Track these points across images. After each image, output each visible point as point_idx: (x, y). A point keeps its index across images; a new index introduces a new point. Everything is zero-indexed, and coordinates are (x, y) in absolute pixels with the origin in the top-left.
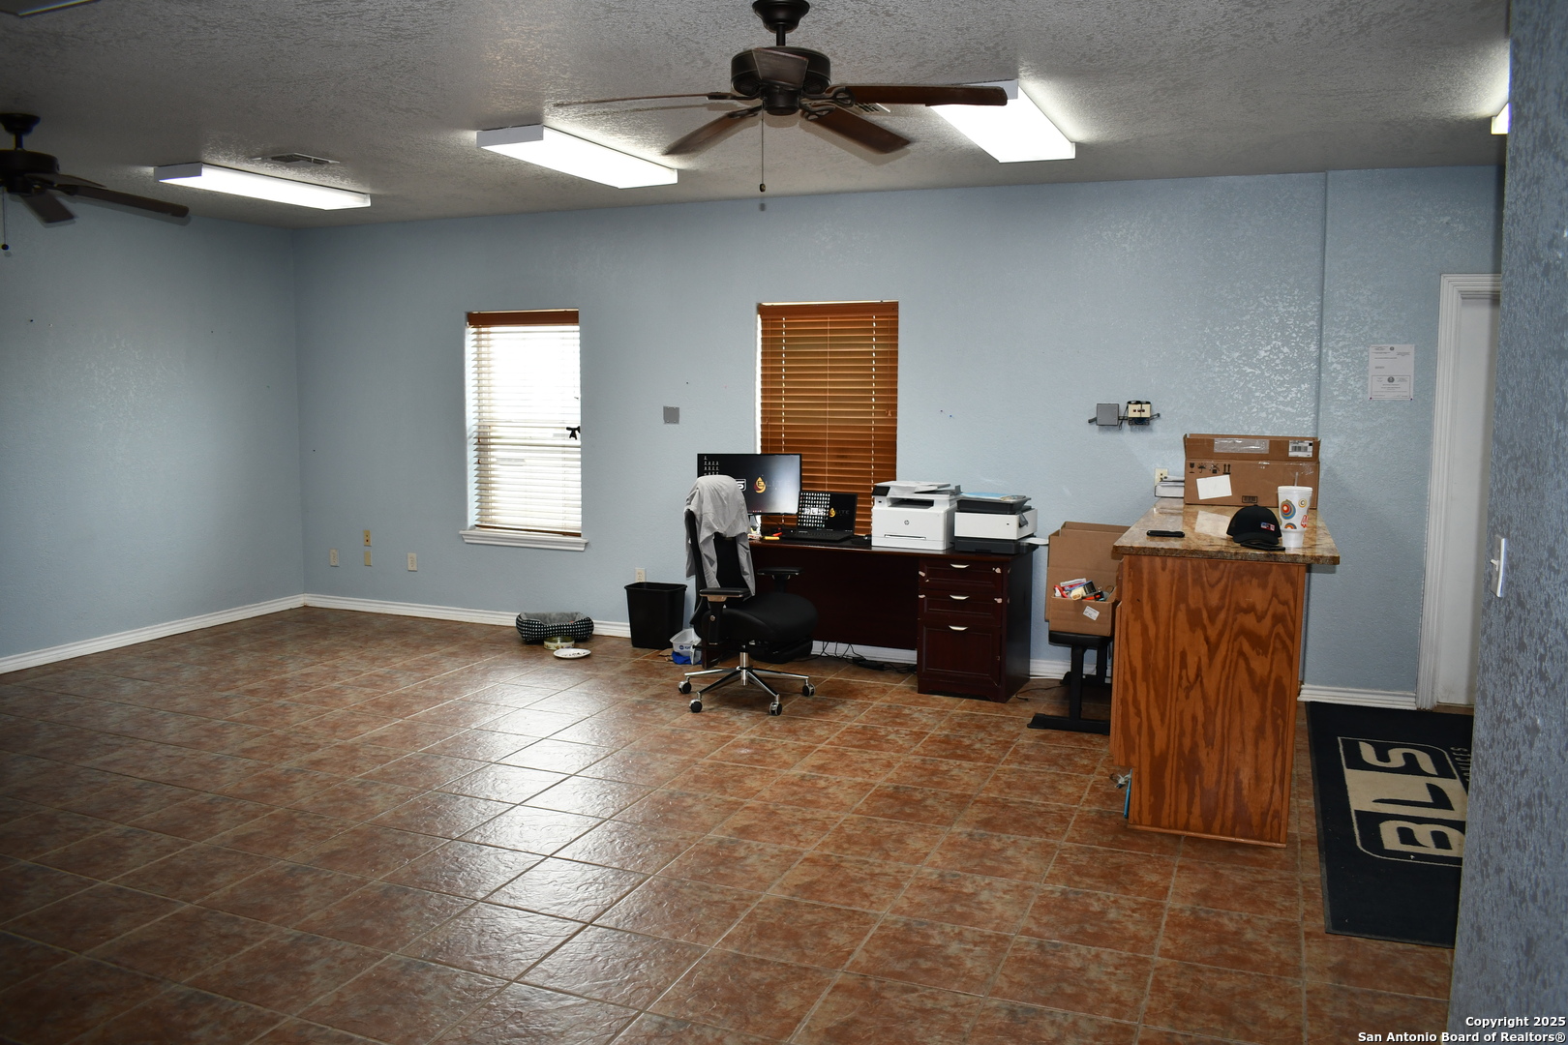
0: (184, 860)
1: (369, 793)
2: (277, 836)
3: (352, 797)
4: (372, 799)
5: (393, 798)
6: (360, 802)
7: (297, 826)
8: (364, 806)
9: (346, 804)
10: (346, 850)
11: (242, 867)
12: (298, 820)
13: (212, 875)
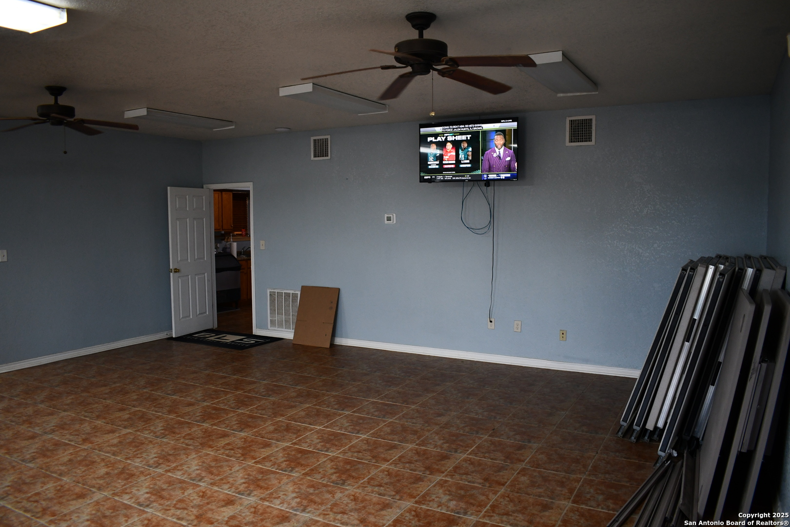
0: (291, 436)
1: (198, 472)
2: (250, 446)
3: (209, 470)
4: (197, 468)
5: (185, 467)
6: (205, 465)
7: (240, 451)
8: (203, 462)
9: (213, 464)
10: (217, 438)
11: (264, 432)
12: (240, 455)
13: (276, 430)
